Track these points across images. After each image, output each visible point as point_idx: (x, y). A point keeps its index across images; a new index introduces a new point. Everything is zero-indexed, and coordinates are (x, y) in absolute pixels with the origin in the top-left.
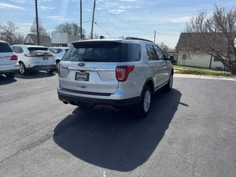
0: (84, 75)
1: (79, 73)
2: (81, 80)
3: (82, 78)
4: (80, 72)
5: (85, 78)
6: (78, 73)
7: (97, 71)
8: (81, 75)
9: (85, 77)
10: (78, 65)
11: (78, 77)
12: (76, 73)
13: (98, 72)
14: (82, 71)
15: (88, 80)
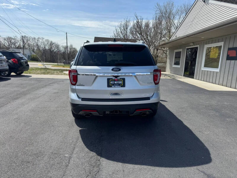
0: (120, 81)
1: (112, 79)
2: (116, 86)
3: (116, 84)
4: (114, 78)
5: (122, 84)
6: (110, 79)
7: (135, 76)
8: (115, 81)
9: (120, 82)
10: (113, 70)
11: (111, 84)
12: (108, 80)
13: (137, 76)
14: (116, 77)
15: (124, 85)
